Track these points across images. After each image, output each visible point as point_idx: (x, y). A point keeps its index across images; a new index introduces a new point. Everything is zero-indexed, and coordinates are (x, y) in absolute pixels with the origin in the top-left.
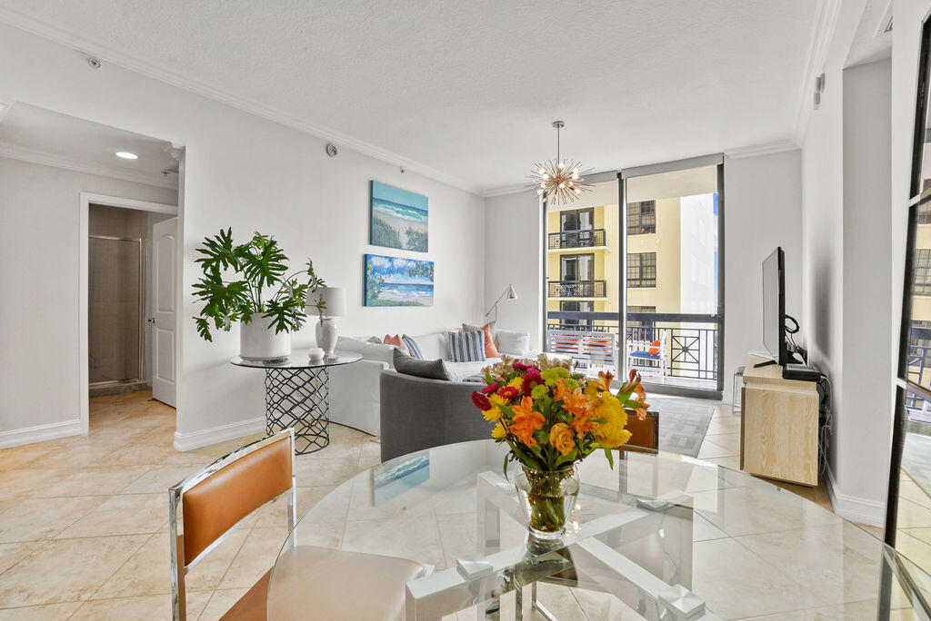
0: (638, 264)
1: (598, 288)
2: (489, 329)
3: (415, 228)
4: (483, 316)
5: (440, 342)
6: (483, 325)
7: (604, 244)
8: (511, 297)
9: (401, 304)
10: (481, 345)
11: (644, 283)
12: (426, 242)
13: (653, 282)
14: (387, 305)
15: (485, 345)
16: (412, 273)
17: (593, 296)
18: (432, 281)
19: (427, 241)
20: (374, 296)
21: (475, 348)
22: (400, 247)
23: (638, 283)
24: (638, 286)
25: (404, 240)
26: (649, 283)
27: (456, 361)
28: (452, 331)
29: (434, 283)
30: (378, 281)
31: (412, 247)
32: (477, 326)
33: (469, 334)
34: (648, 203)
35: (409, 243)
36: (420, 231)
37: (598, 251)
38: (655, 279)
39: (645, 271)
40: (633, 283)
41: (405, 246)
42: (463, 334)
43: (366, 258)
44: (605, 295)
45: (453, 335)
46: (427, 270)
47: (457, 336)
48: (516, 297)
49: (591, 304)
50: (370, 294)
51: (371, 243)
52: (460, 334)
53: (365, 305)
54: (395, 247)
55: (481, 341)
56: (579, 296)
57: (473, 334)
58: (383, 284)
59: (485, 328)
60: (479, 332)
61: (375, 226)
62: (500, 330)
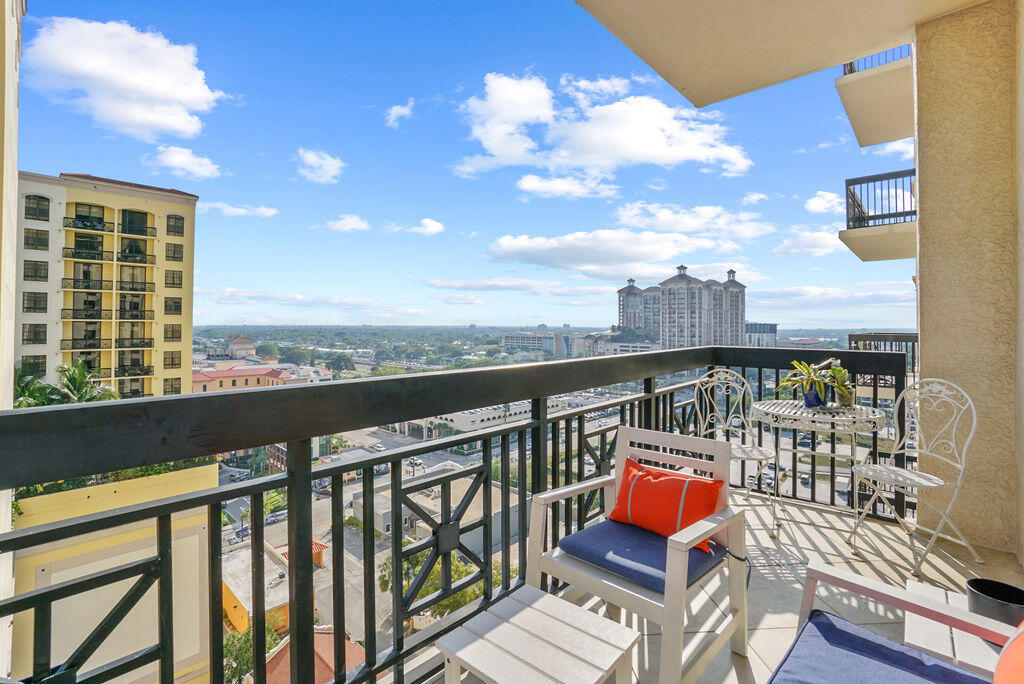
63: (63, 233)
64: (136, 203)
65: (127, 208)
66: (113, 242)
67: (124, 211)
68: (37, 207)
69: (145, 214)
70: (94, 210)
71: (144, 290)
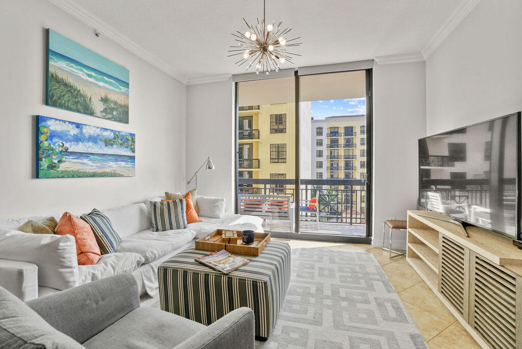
0: (277, 150)
1: (255, 163)
2: (190, 196)
3: (112, 97)
4: (185, 183)
5: (141, 211)
6: (185, 193)
7: (259, 138)
8: (210, 168)
9: (94, 175)
10: (183, 213)
11: (280, 160)
12: (126, 113)
13: (285, 160)
14: (73, 177)
15: (187, 212)
16: (108, 143)
17: (252, 168)
18: (134, 152)
19: (128, 112)
20: (52, 167)
21: (177, 216)
22: (92, 114)
23: (277, 161)
24: (277, 163)
25: (98, 107)
26: (282, 160)
27: (157, 230)
28: (154, 200)
29: (136, 154)
30: (58, 149)
31: (110, 116)
32: (179, 193)
33: (170, 201)
34: (281, 115)
35: (105, 110)
36: (119, 102)
37: (255, 142)
38: (286, 159)
39: (280, 154)
40: (274, 161)
41: (99, 114)
42: (165, 203)
43: (38, 121)
44: (259, 168)
45: (155, 205)
46: (128, 141)
47: (158, 205)
48: (214, 168)
49: (250, 173)
50: (44, 163)
51: (47, 103)
52: (162, 203)
53: (37, 177)
54: (85, 113)
55: (182, 209)
56: (244, 168)
57: (175, 202)
58: (66, 152)
59: (187, 196)
60: (181, 201)
61: (53, 85)
62: (200, 196)
63: (327, 139)
64: (349, 124)
65: (346, 126)
66: (342, 140)
67: (345, 127)
68: (319, 132)
69: (353, 127)
70: (335, 129)
71: (353, 158)
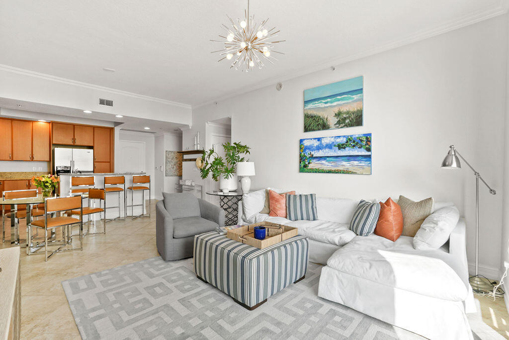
3: (345, 109)
9: (330, 172)
14: (316, 172)
16: (341, 147)
18: (369, 150)
19: (361, 116)
20: (305, 166)
22: (328, 128)
25: (332, 121)
29: (372, 153)
30: (308, 156)
31: (343, 125)
35: (338, 122)
36: (352, 110)
41: (333, 126)
50: (302, 165)
51: (305, 130)
53: (300, 172)
54: (323, 130)
58: (312, 157)
61: (306, 120)
